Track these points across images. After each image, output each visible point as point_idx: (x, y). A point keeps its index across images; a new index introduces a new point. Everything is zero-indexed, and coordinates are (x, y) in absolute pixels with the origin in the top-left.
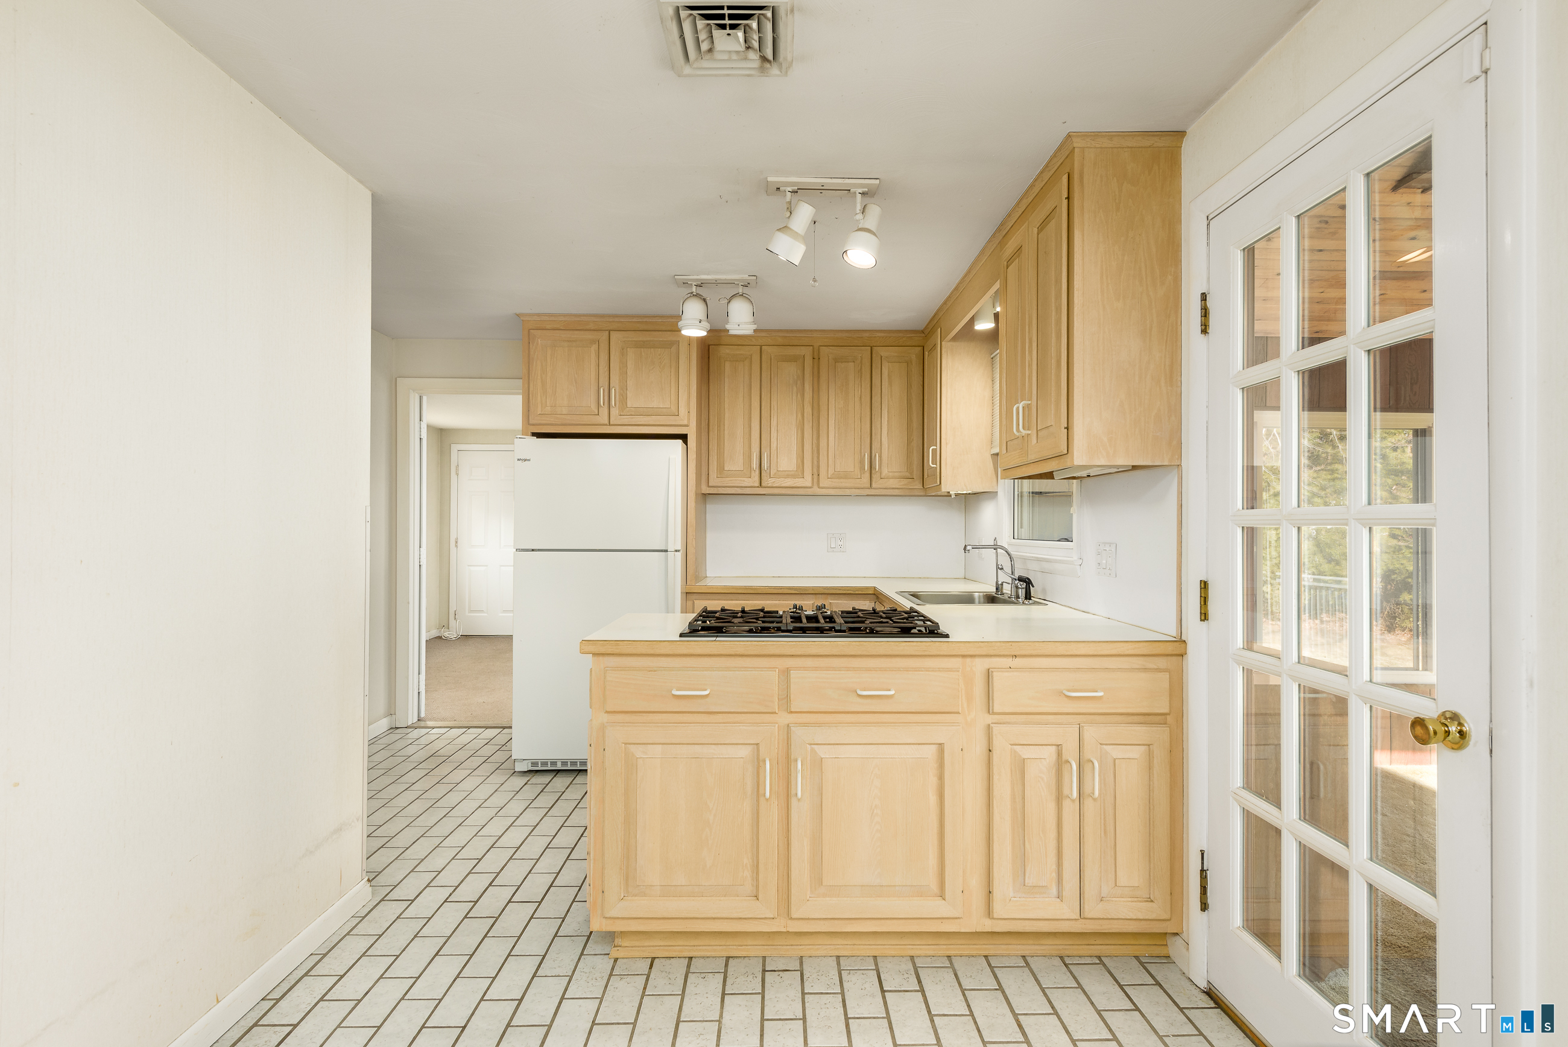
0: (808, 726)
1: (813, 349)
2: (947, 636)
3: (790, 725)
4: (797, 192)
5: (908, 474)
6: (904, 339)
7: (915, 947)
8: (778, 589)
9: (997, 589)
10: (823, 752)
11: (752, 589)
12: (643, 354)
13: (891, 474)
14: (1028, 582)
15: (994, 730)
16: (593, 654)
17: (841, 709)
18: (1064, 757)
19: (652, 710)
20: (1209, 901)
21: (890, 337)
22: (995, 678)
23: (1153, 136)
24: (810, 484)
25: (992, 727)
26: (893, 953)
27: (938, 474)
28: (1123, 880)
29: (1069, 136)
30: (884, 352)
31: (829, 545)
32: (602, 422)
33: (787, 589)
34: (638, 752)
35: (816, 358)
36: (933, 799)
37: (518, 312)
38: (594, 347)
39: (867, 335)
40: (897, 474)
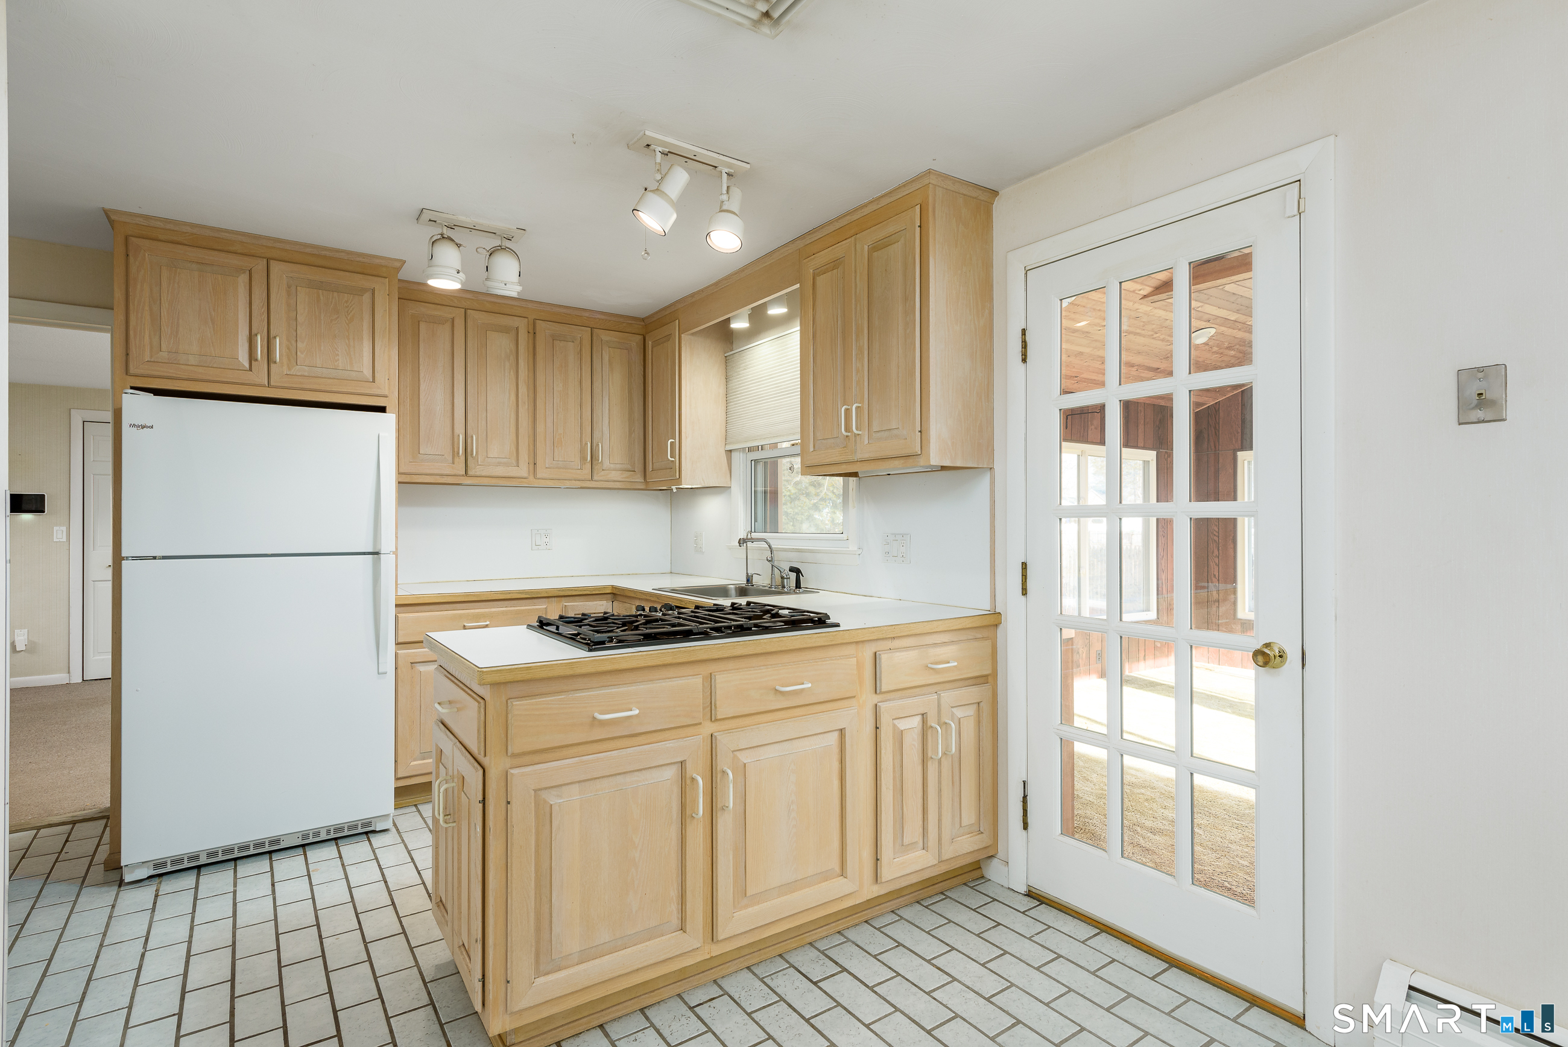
0: (732, 732)
1: (528, 321)
2: (837, 625)
3: (715, 734)
4: (667, 155)
5: (629, 467)
6: (624, 325)
7: (811, 933)
8: (506, 594)
9: (748, 581)
10: (744, 758)
11: (474, 596)
12: (322, 298)
13: (612, 466)
14: (797, 571)
15: (881, 708)
16: (491, 684)
17: (763, 709)
18: (929, 723)
19: (570, 743)
20: (1029, 821)
21: (610, 321)
22: (883, 661)
23: (980, 189)
24: (525, 474)
25: (880, 707)
26: (794, 945)
27: (677, 467)
28: (965, 822)
29: (929, 172)
30: (605, 336)
31: (534, 543)
32: (258, 381)
33: (517, 593)
34: (552, 798)
35: (533, 333)
36: (836, 783)
37: (107, 207)
38: (243, 278)
39: (587, 314)
40: (618, 466)
